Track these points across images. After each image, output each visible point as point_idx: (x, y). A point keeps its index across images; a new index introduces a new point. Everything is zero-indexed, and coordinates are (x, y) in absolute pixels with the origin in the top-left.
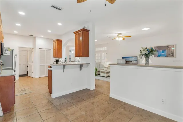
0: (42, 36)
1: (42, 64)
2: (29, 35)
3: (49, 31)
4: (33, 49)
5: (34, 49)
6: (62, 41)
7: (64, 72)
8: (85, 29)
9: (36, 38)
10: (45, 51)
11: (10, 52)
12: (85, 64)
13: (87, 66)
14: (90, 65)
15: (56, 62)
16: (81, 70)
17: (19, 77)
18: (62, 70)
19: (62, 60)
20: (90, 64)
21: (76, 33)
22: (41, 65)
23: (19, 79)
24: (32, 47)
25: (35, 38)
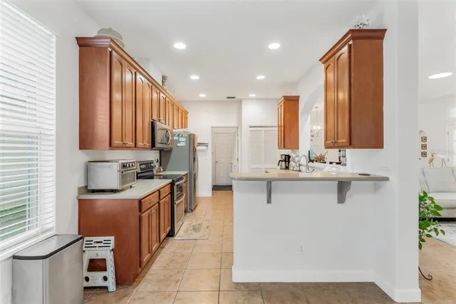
0: (253, 95)
1: (257, 166)
2: (228, 98)
3: (260, 77)
4: (237, 128)
5: (239, 131)
6: (298, 100)
7: (269, 201)
8: (365, 28)
9: (243, 103)
10: (263, 132)
11: (185, 140)
12: (365, 177)
13: (376, 189)
14: (388, 183)
15: (284, 163)
16: (341, 200)
17: (213, 189)
18: (265, 196)
19: (297, 156)
20: (386, 179)
21: (327, 61)
22: (255, 166)
23: (213, 194)
24: (234, 124)
25: (241, 101)
